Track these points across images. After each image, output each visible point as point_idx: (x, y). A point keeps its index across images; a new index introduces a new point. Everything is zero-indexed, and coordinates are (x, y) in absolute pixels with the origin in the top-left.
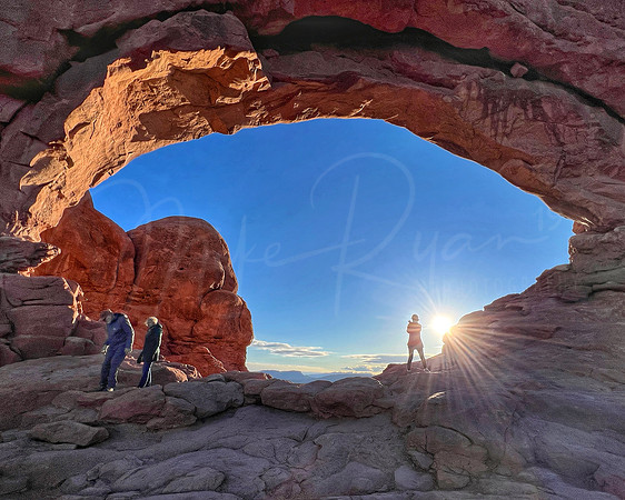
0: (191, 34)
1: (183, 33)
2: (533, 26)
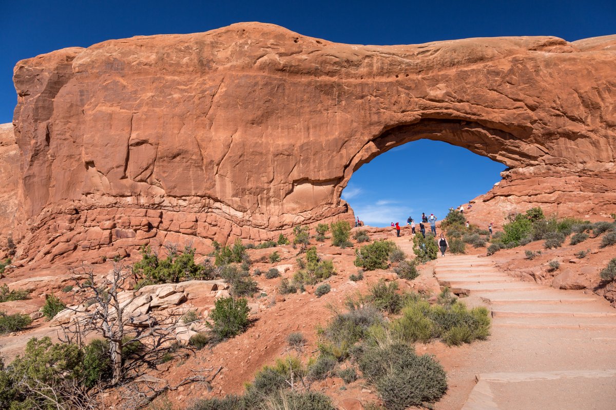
1: (364, 155)
2: (462, 115)
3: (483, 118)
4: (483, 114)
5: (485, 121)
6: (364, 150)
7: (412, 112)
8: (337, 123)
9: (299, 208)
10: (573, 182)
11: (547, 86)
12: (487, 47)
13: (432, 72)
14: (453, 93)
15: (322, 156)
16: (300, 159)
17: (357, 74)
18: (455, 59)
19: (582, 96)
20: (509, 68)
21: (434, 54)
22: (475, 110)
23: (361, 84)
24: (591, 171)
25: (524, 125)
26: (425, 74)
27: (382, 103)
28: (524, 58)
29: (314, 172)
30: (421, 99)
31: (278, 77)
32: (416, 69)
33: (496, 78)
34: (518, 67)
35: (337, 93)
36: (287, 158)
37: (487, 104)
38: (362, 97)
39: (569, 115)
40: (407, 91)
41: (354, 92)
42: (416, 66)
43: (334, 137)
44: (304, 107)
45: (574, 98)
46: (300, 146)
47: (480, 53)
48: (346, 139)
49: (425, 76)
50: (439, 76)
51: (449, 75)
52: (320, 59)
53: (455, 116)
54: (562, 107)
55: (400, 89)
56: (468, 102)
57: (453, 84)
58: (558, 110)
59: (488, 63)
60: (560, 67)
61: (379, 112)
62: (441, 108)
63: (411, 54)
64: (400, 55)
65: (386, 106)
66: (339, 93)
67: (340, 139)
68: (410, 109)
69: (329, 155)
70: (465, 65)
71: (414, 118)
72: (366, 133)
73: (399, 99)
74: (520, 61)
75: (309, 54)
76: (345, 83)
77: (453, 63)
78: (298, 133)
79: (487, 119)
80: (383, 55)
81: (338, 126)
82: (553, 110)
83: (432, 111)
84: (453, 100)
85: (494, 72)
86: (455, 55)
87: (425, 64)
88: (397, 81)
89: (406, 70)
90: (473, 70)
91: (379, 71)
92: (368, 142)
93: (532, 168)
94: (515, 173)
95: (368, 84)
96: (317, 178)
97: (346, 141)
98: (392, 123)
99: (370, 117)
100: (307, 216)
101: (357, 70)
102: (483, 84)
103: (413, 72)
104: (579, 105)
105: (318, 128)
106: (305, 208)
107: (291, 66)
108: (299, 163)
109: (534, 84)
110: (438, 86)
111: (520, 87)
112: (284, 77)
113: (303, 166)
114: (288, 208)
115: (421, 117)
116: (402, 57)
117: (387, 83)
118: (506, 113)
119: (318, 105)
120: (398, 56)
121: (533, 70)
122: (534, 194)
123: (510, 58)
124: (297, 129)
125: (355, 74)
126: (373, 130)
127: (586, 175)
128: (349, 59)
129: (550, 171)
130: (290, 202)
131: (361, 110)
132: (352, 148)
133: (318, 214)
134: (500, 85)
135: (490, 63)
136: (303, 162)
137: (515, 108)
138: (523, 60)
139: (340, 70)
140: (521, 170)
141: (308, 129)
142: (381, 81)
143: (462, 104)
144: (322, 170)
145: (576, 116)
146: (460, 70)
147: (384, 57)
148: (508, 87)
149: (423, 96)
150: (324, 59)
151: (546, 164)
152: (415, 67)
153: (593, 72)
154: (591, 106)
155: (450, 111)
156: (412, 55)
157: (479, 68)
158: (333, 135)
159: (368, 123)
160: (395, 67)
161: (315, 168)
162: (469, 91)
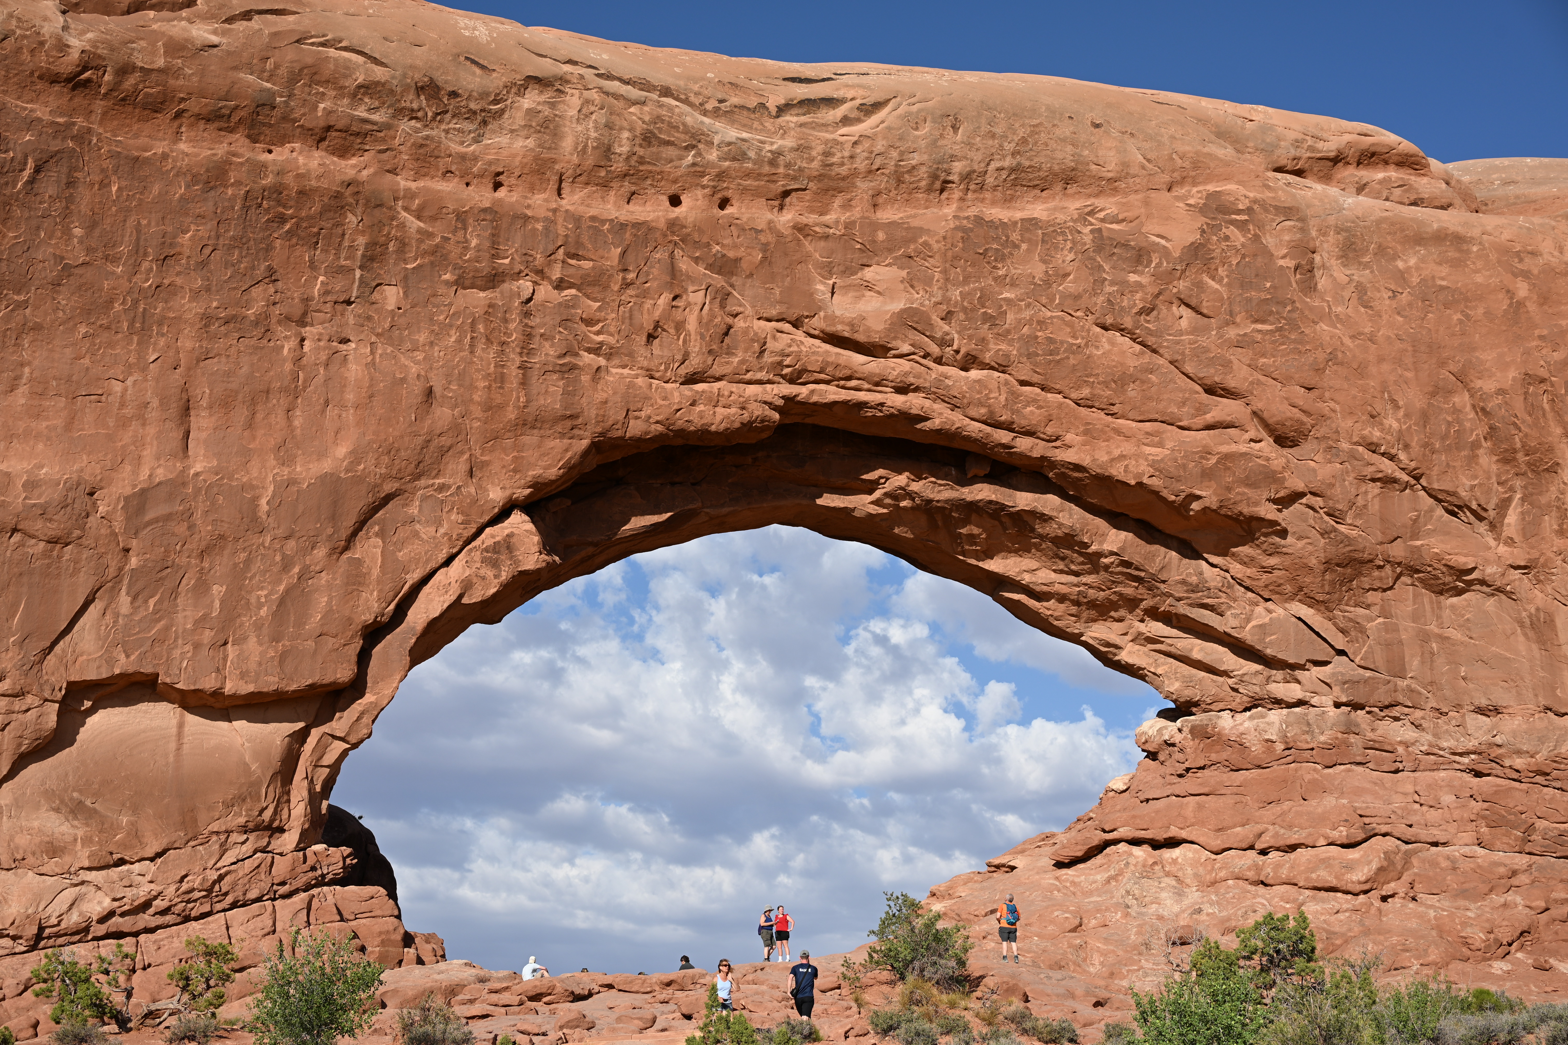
0: (484, 578)
1: (475, 580)
2: (975, 428)
3: (1070, 456)
4: (1069, 437)
5: (1078, 467)
6: (477, 556)
7: (734, 387)
8: (350, 397)
9: (87, 841)
10: (1448, 799)
11: (1347, 341)
12: (1097, 126)
13: (847, 206)
14: (935, 319)
15: (248, 562)
16: (120, 569)
17: (475, 159)
18: (953, 158)
19: (1489, 406)
20: (1191, 239)
21: (859, 120)
22: (1031, 415)
23: (491, 213)
24: (1519, 753)
25: (1246, 511)
26: (812, 211)
27: (589, 322)
28: (1255, 201)
29: (197, 646)
30: (787, 327)
31: (41, 112)
32: (772, 178)
33: (1133, 278)
34: (1227, 238)
35: (361, 241)
36: (46, 554)
37: (1086, 392)
38: (493, 280)
39: (1436, 486)
40: (718, 281)
41: (454, 251)
42: (773, 163)
43: (327, 466)
44: (173, 290)
45: (1456, 411)
46: (127, 499)
47: (1069, 149)
48: (389, 487)
49: (811, 218)
50: (875, 226)
51: (921, 230)
52: (289, 56)
53: (938, 432)
54: (1407, 447)
55: (684, 264)
56: (1002, 368)
57: (937, 276)
58: (1392, 458)
59: (1099, 202)
60: (1400, 264)
61: (573, 368)
62: (878, 383)
63: (753, 102)
64: (692, 98)
65: (612, 340)
66: (371, 245)
67: (359, 480)
68: (727, 370)
69: (286, 567)
70: (999, 194)
71: (746, 416)
72: (495, 467)
73: (678, 315)
74: (1239, 212)
75: (230, 20)
76: (410, 195)
77: (943, 176)
78: (124, 423)
79: (1086, 461)
80: (614, 86)
81: (350, 416)
82: (1367, 455)
83: (832, 393)
84: (935, 349)
85: (1125, 246)
86: (953, 142)
87: (815, 164)
88: (673, 225)
89: (721, 176)
90: (1031, 223)
91: (590, 162)
92: (503, 514)
93: (1276, 716)
94: (1201, 734)
95: (526, 219)
96: (209, 683)
97: (388, 498)
98: (635, 428)
99: (524, 383)
100: (129, 893)
101: (476, 141)
102: (1077, 297)
103: (756, 193)
104: (1476, 445)
105: (241, 414)
106: (124, 845)
107: (125, 70)
108: (114, 591)
109: (1294, 326)
110: (868, 274)
111: (1232, 333)
112: (80, 121)
113: (135, 610)
114: (22, 840)
115: (776, 416)
116: (705, 113)
117: (623, 226)
118: (1169, 444)
119: (256, 292)
120: (686, 102)
121: (1292, 264)
122: (1281, 843)
123: (1196, 194)
124: (122, 405)
125: (463, 157)
126: (530, 455)
127: (1498, 770)
128: (440, 78)
129: (1352, 738)
130: (37, 807)
131: (480, 346)
132: (416, 534)
133: (194, 881)
134: (1146, 311)
135: (1109, 205)
136: (139, 585)
137: (1209, 427)
138: (1249, 211)
139: (388, 126)
140: (1226, 722)
141: (186, 410)
142: (592, 212)
143: (975, 374)
144: (240, 641)
145: (1463, 494)
146: (972, 212)
147: (617, 96)
148: (1184, 323)
149: (793, 314)
150: (309, 60)
151: (1337, 705)
152: (766, 169)
153: (1532, 307)
154: (1521, 457)
155: (914, 402)
156: (754, 110)
157: (1061, 217)
158: (322, 455)
159: (511, 414)
160: (671, 152)
161: (201, 623)
162: (1010, 317)
